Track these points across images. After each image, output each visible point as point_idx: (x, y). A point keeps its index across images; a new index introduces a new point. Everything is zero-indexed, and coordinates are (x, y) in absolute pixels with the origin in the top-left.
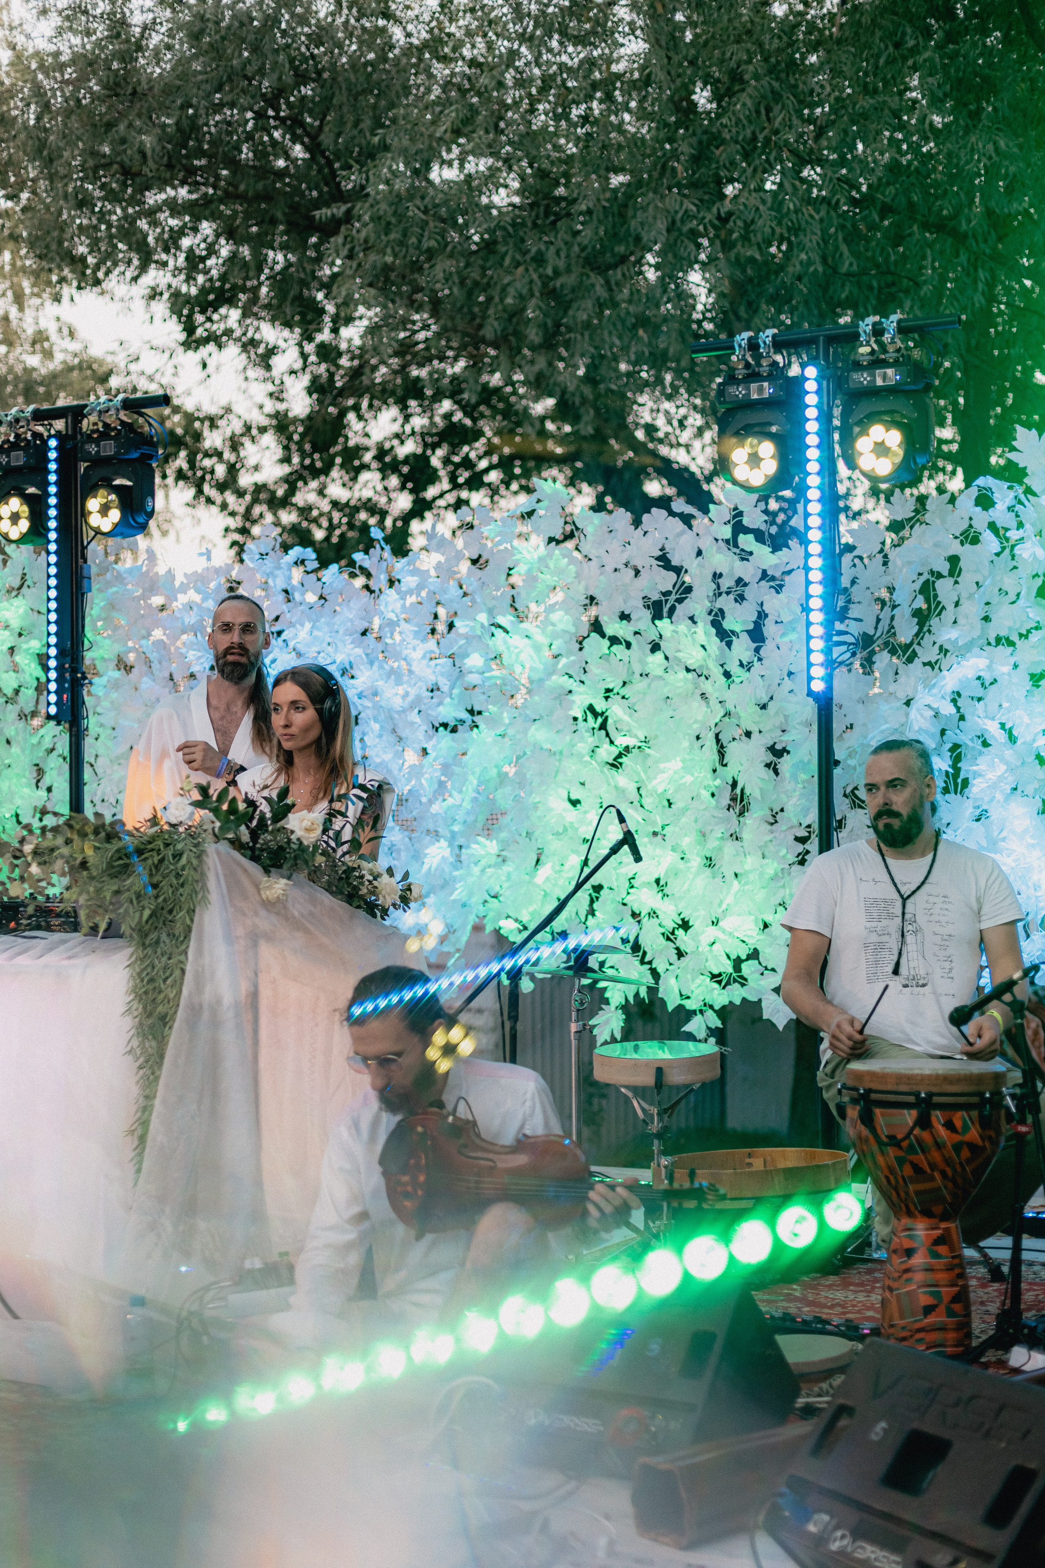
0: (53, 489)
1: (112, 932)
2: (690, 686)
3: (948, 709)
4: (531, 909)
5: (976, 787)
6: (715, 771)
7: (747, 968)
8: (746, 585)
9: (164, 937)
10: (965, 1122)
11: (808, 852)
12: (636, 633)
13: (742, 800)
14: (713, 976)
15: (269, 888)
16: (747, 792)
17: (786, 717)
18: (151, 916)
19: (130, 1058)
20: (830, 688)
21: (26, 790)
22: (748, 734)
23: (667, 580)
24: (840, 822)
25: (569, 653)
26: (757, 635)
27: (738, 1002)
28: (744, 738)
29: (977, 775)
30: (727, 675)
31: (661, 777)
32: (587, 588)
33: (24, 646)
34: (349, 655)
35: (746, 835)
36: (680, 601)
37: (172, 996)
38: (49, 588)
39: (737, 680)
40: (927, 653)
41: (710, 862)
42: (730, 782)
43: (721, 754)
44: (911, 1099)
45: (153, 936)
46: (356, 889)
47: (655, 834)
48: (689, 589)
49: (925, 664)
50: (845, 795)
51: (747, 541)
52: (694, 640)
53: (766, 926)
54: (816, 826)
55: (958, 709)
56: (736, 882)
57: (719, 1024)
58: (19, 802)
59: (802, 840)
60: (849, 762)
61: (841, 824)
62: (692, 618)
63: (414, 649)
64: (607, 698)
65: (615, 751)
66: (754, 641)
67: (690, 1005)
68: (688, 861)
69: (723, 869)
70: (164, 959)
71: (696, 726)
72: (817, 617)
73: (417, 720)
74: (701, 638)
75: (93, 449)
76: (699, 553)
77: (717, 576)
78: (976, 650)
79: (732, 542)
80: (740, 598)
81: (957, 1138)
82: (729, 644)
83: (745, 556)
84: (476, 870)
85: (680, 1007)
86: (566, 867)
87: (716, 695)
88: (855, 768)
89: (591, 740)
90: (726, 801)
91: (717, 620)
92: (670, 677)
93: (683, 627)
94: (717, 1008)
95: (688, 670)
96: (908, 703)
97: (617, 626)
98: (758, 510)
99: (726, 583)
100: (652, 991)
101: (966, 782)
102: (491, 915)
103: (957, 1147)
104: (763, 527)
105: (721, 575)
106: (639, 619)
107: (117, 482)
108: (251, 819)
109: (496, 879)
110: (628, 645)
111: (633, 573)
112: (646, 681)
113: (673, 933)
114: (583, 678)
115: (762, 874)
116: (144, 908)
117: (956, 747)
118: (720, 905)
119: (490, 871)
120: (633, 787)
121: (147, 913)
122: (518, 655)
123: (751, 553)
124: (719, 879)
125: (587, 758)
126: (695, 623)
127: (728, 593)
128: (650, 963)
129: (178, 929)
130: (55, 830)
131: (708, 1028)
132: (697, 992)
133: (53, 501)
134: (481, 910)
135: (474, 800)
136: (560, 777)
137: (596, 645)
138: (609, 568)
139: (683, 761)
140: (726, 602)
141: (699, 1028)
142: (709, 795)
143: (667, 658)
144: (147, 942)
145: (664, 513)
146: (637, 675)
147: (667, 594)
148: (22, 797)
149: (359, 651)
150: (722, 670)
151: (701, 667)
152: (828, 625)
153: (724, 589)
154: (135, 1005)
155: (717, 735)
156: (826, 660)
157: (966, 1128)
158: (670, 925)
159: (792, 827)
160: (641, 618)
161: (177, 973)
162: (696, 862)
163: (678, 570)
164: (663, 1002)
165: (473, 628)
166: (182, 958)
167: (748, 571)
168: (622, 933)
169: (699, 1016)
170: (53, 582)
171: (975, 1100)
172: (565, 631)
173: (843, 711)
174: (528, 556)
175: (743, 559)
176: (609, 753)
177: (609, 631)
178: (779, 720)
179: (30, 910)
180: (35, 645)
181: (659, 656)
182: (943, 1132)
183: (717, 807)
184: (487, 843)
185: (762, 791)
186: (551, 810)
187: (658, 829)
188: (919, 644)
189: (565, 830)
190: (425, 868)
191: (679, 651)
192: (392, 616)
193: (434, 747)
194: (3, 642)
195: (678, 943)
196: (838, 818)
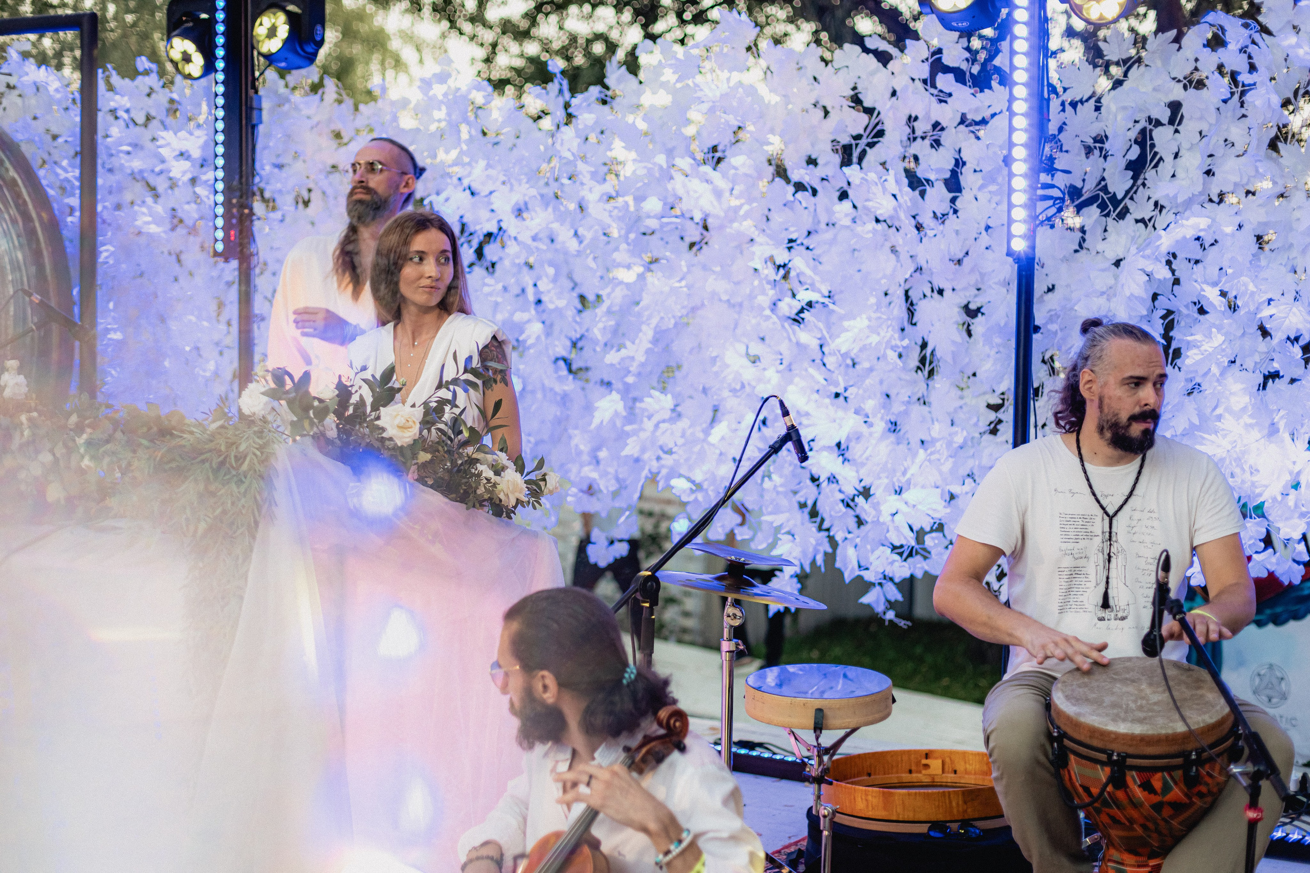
0: (220, 16)
2: (880, 238)
3: (1163, 273)
4: (705, 468)
5: (1190, 358)
6: (903, 330)
7: (930, 541)
8: (943, 129)
10: (1165, 783)
11: (1000, 421)
12: (823, 179)
13: (931, 363)
14: (894, 548)
16: (938, 354)
17: (982, 275)
18: (206, 531)
20: (1033, 248)
21: (206, 324)
22: (941, 292)
23: (858, 122)
24: (1037, 390)
25: (752, 198)
26: (953, 184)
27: (918, 575)
28: (936, 295)
29: (1190, 345)
30: (919, 227)
31: (844, 336)
34: (525, 195)
35: (933, 398)
36: (871, 145)
38: (216, 120)
39: (930, 233)
40: (1140, 208)
41: (894, 427)
42: (920, 342)
43: (911, 312)
44: (1103, 757)
46: (472, 487)
47: (837, 395)
48: (881, 134)
49: (1137, 221)
50: (1044, 361)
51: (945, 81)
52: (884, 190)
53: (952, 497)
54: (1011, 397)
55: (1173, 272)
56: (921, 451)
57: (899, 597)
59: (995, 408)
60: (1050, 327)
61: (1036, 392)
62: (883, 164)
63: (591, 190)
64: (790, 248)
65: (797, 306)
66: (950, 191)
67: (869, 576)
68: (871, 425)
69: (908, 436)
70: (222, 580)
71: (883, 281)
72: (1020, 168)
73: (593, 265)
74: (892, 187)
77: (912, 119)
78: (1196, 207)
79: (929, 82)
80: (936, 144)
81: (1156, 799)
82: (923, 194)
84: (649, 425)
85: (860, 578)
87: (906, 249)
88: (1056, 333)
89: (771, 293)
90: (915, 362)
92: (859, 229)
93: (873, 174)
94: (897, 580)
95: (877, 221)
96: (1117, 263)
97: (803, 171)
98: (960, 46)
99: (922, 127)
100: (830, 558)
101: (1177, 353)
102: (664, 472)
103: (1158, 807)
104: (964, 66)
105: (916, 118)
106: (826, 165)
107: (291, 8)
109: (670, 435)
110: (814, 192)
111: (822, 114)
112: (832, 231)
113: (853, 500)
114: (766, 227)
115: (950, 443)
116: (199, 520)
117: (1169, 312)
118: (904, 473)
119: (663, 426)
120: (815, 343)
122: (698, 198)
123: (950, 95)
124: (903, 446)
125: (768, 312)
126: (886, 170)
127: (923, 138)
128: (828, 530)
131: (889, 602)
132: (876, 564)
133: (221, 28)
134: (655, 465)
135: (648, 352)
136: (738, 331)
137: (781, 191)
138: (797, 108)
139: (869, 319)
140: (921, 148)
141: (877, 601)
142: (895, 356)
143: (855, 207)
144: (205, 558)
145: (858, 49)
146: (823, 226)
147: (858, 137)
148: (202, 331)
149: (533, 192)
150: (913, 222)
151: (891, 217)
152: (1034, 173)
153: (919, 133)
154: (192, 632)
155: (907, 292)
156: (1030, 216)
157: (1166, 788)
158: (851, 491)
159: (984, 393)
160: (830, 161)
162: (880, 426)
163: (869, 111)
164: (840, 573)
165: (649, 170)
167: (947, 114)
168: (800, 498)
170: (220, 113)
171: (1179, 761)
172: (746, 175)
173: (1045, 271)
174: (710, 95)
175: (941, 101)
176: (791, 307)
177: (795, 176)
178: (973, 279)
181: (846, 205)
182: (1139, 793)
183: (904, 369)
184: (662, 397)
185: (954, 355)
186: (727, 366)
187: (840, 390)
188: (1132, 198)
189: (743, 386)
190: (596, 421)
191: (867, 200)
192: (568, 155)
193: (609, 295)
194: (184, 173)
195: (858, 511)
196: (1036, 385)
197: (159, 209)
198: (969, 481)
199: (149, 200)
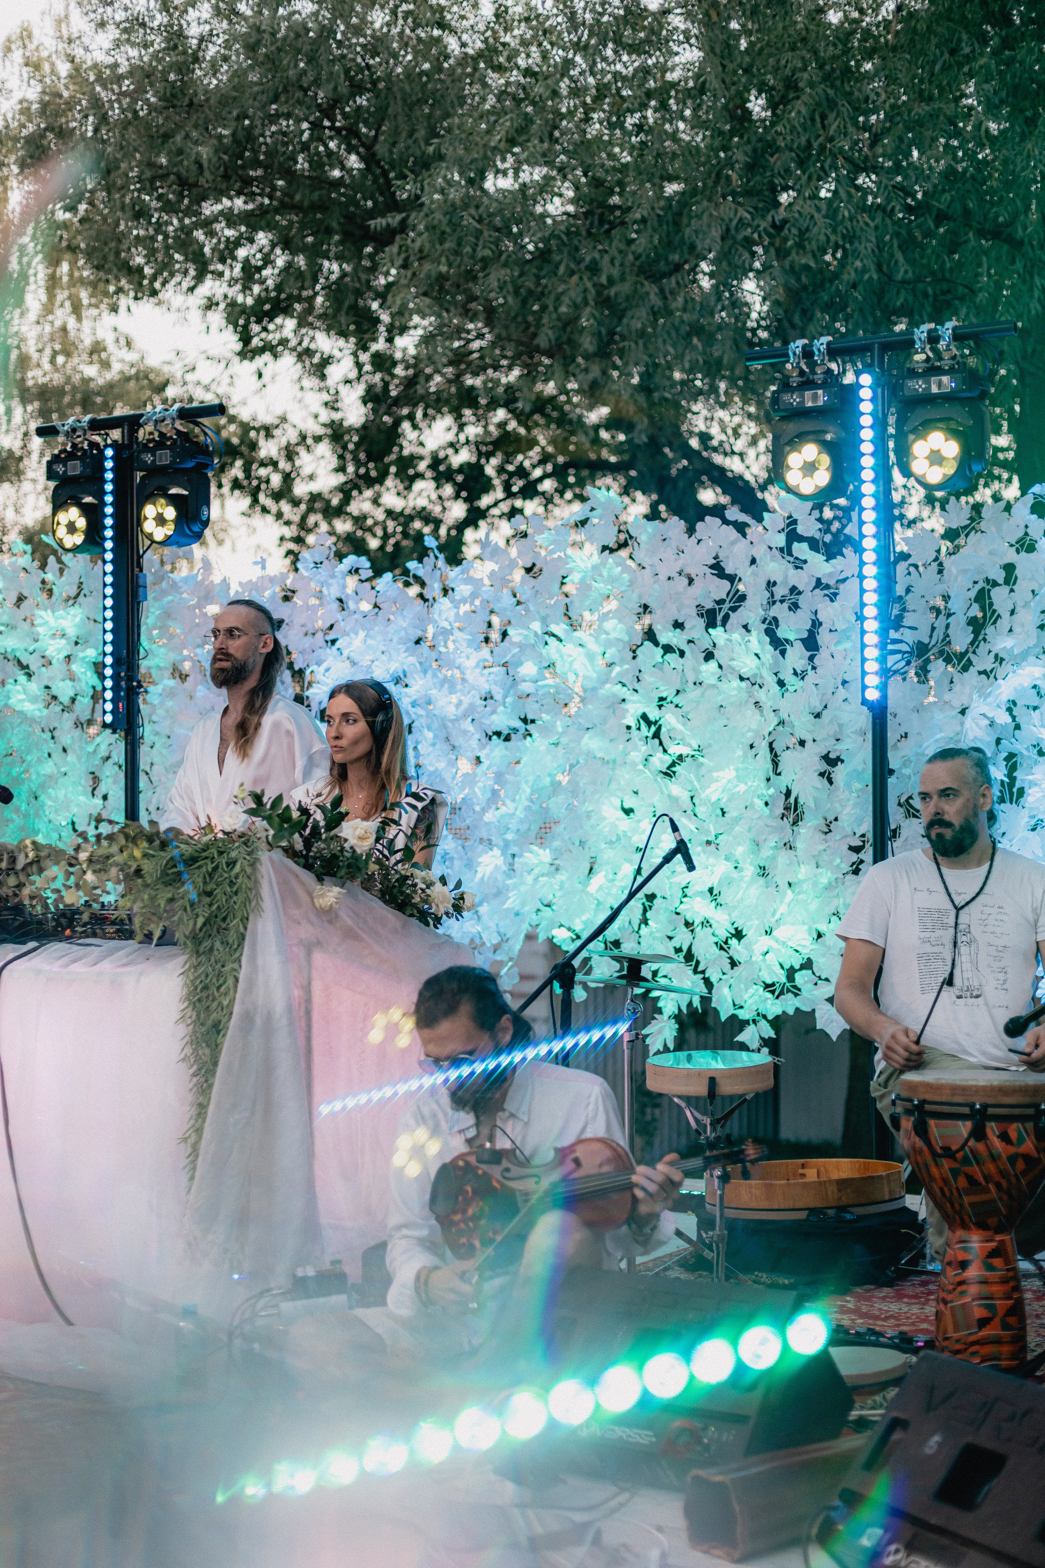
0: (109, 499)
1: (166, 940)
2: (745, 695)
3: (1003, 718)
4: (584, 918)
5: (1032, 797)
6: (768, 780)
7: (800, 978)
8: (800, 593)
9: (218, 945)
10: (1020, 1133)
11: (862, 862)
12: (690, 642)
13: (796, 809)
14: (767, 986)
15: (323, 896)
16: (801, 801)
17: (840, 726)
18: (204, 924)
19: (183, 1065)
20: (884, 696)
21: (82, 798)
22: (802, 743)
23: (721, 588)
24: (894, 831)
25: (623, 661)
26: (811, 643)
27: (791, 1012)
28: (798, 746)
29: (1033, 784)
30: (781, 683)
31: (714, 786)
32: (640, 597)
33: (81, 655)
34: (403, 664)
35: (800, 845)
36: (734, 609)
37: (225, 1003)
38: (105, 597)
39: (791, 689)
40: (983, 661)
41: (763, 872)
42: (784, 791)
43: (775, 763)
44: (966, 1110)
45: (207, 944)
46: (409, 897)
47: (709, 843)
48: (743, 598)
49: (980, 673)
50: (899, 804)
51: (801, 549)
52: (748, 649)
53: (820, 935)
54: (870, 836)
55: (1014, 718)
56: (789, 892)
57: (772, 1034)
58: (75, 810)
59: (857, 850)
60: (904, 771)
61: (895, 833)
62: (745, 627)
63: (468, 657)
64: (660, 707)
65: (668, 760)
66: (808, 650)
67: (743, 1015)
68: (742, 870)
69: (776, 879)
70: (219, 966)
71: (750, 734)
72: (871, 625)
73: (471, 728)
74: (755, 646)
75: (148, 458)
76: (753, 561)
77: (771, 584)
78: (1032, 659)
79: (786, 551)
80: (794, 607)
81: (1012, 1150)
82: (783, 653)
83: (799, 564)
84: (529, 879)
85: (734, 1017)
86: (620, 875)
87: (769, 704)
88: (909, 777)
89: (644, 748)
90: (780, 810)
91: (771, 628)
92: (724, 686)
93: (737, 635)
95: (742, 679)
96: (963, 712)
97: (671, 634)
98: (813, 518)
99: (780, 591)
100: (705, 1000)
101: (1021, 792)
102: (544, 924)
103: (1012, 1159)
104: (817, 536)
105: (775, 583)
106: (694, 627)
107: (173, 491)
108: (306, 826)
109: (549, 888)
110: (682, 654)
111: (686, 581)
112: (699, 690)
113: (726, 943)
114: (637, 687)
115: (815, 883)
116: (197, 916)
117: (1011, 756)
118: (773, 914)
119: (543, 879)
120: (686, 796)
121: (200, 921)
122: (571, 663)
123: (805, 562)
124: (772, 889)
125: (641, 767)
126: (748, 631)
127: (782, 602)
128: (703, 972)
129: (232, 937)
130: (110, 837)
131: (761, 1038)
132: (750, 1001)
133: (109, 510)
134: (535, 919)
135: (527, 809)
136: (613, 786)
137: (650, 653)
138: (663, 577)
139: (737, 770)
140: (780, 611)
141: (752, 1040)
142: (761, 804)
143: (720, 667)
144: (201, 950)
145: (718, 521)
146: (691, 684)
147: (720, 602)
148: (78, 805)
149: (412, 660)
150: (775, 679)
151: (755, 675)
152: (883, 633)
153: (778, 597)
154: (189, 1012)
155: (771, 744)
156: (881, 669)
157: (1021, 1140)
158: (723, 934)
159: (846, 836)
160: (696, 626)
161: (230, 981)
162: (750, 870)
163: (732, 579)
164: (716, 1012)
165: (526, 636)
166: (236, 966)
167: (802, 579)
168: (676, 943)
169: (752, 1026)
170: (109, 591)
171: (1031, 1111)
172: (618, 640)
173: (897, 720)
174: (582, 565)
175: (797, 567)
176: (662, 762)
177: (663, 639)
178: (833, 729)
179: (85, 917)
180: (91, 653)
181: (712, 665)
182: (998, 1144)
183: (770, 816)
184: (540, 851)
185: (816, 800)
186: (605, 819)
187: (711, 838)
188: (974, 652)
189: (619, 839)
190: (479, 876)
191: (733, 659)
192: (446, 625)
193: (488, 756)
194: (59, 651)
195: (731, 952)
196: (893, 827)
197: (34, 687)
198: (834, 919)
199: (22, 679)
